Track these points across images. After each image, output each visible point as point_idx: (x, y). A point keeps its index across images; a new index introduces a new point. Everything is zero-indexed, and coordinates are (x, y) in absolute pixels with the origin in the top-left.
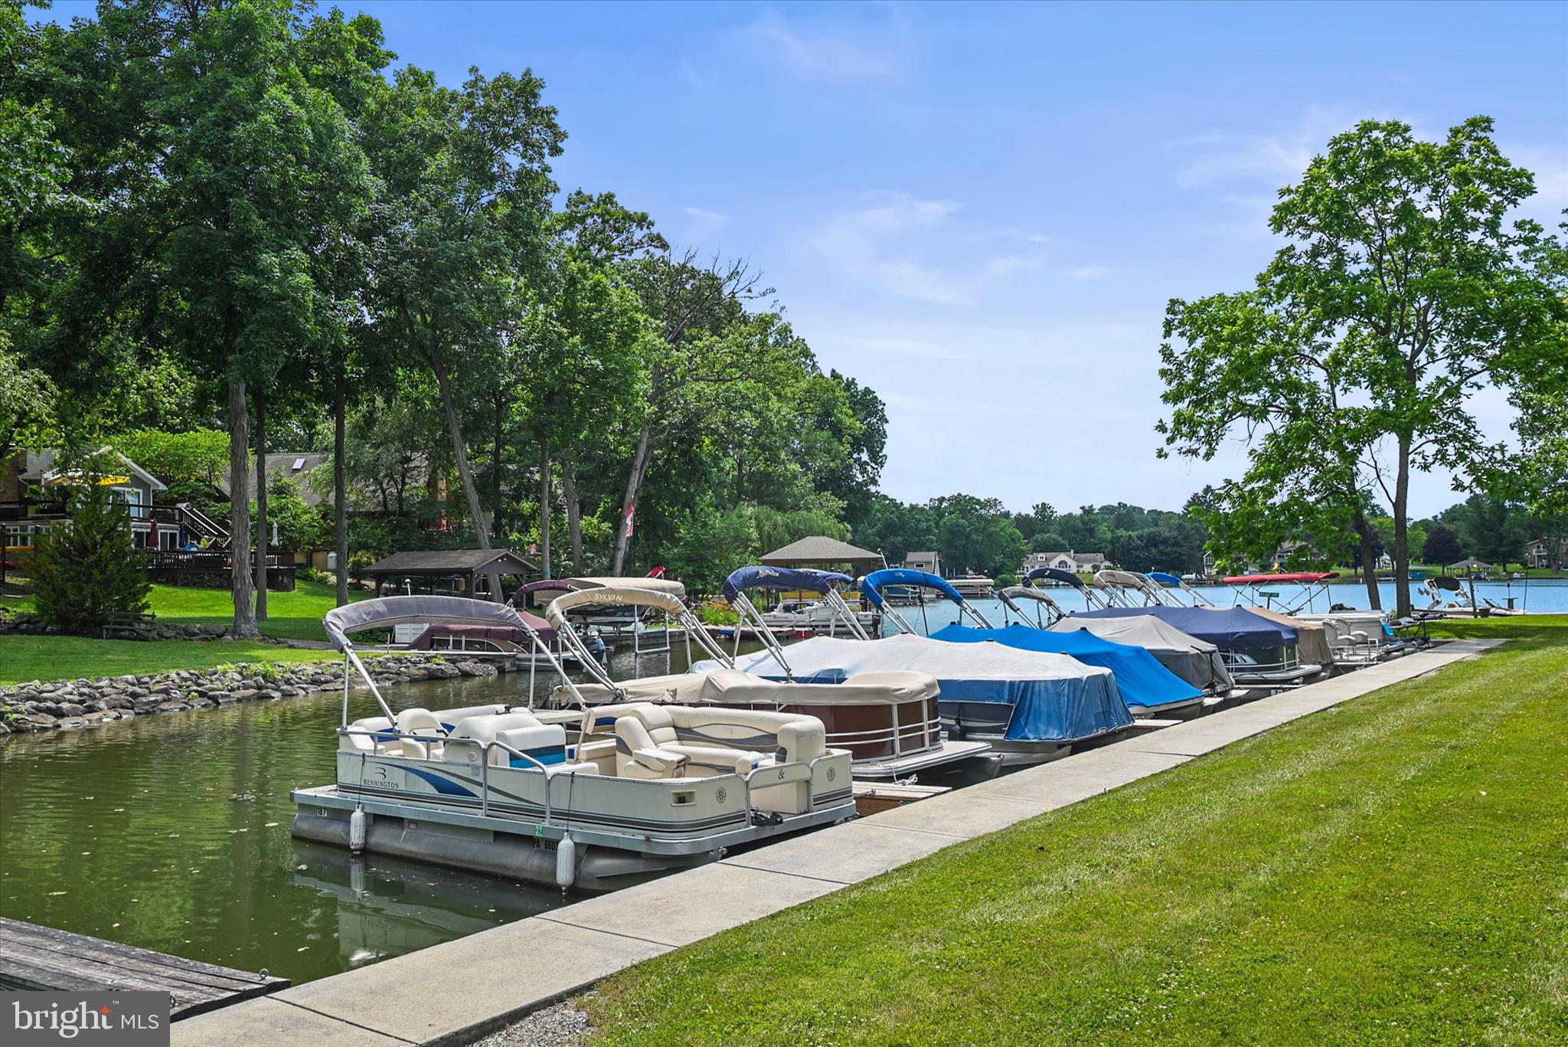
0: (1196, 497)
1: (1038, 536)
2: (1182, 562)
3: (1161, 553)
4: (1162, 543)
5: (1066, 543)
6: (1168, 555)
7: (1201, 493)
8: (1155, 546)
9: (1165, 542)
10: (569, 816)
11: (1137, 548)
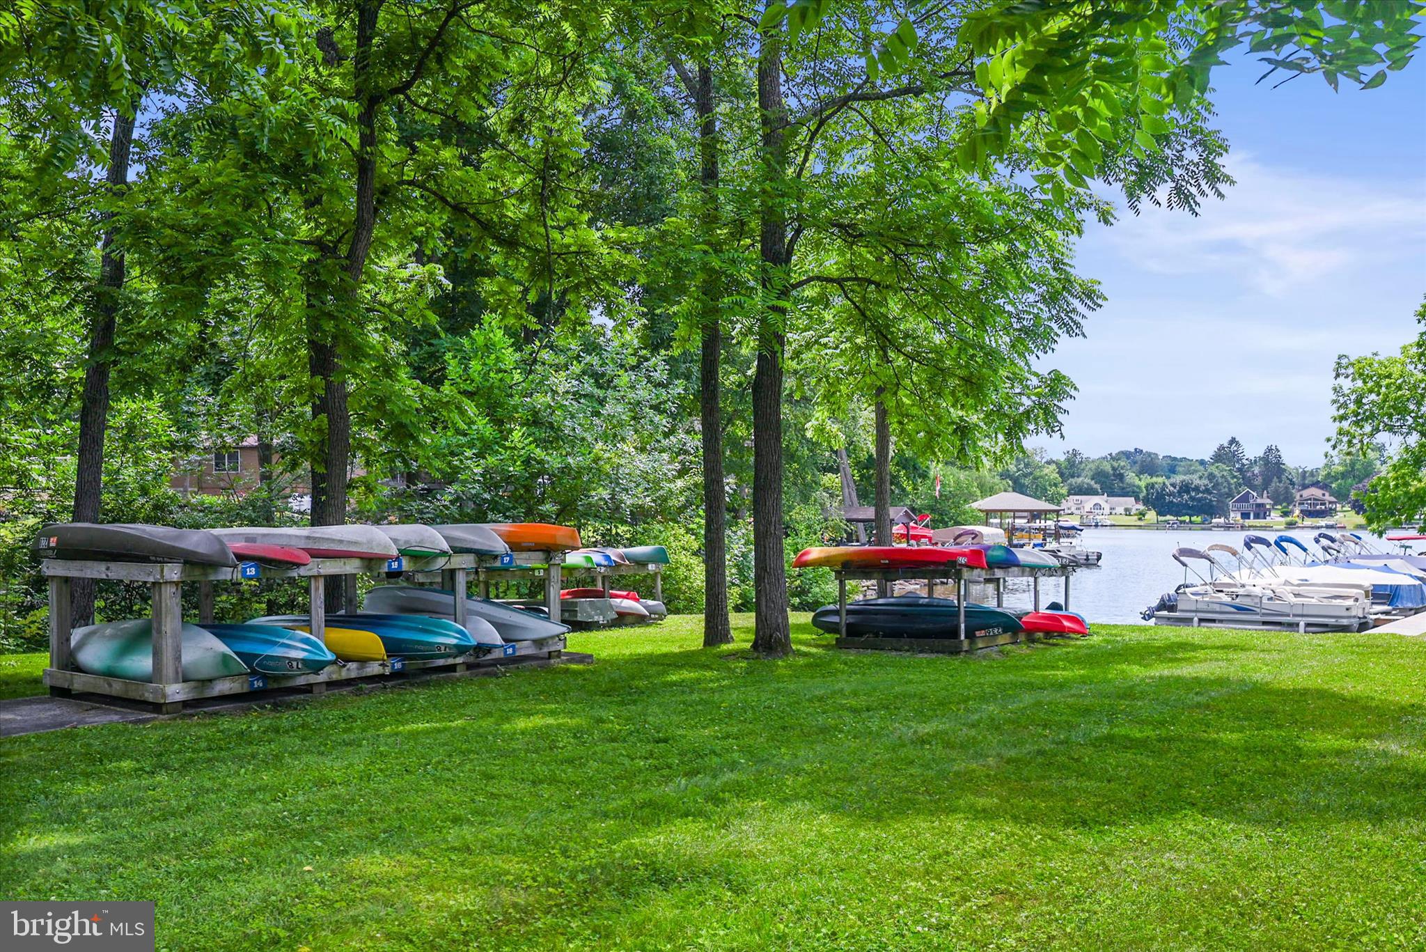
0: (1222, 448)
1: (1072, 481)
2: (1212, 506)
3: (1192, 499)
4: (1194, 490)
5: (1097, 486)
6: (1200, 500)
7: (1226, 445)
8: (1188, 492)
9: (1197, 489)
10: (1303, 616)
11: (1171, 494)
